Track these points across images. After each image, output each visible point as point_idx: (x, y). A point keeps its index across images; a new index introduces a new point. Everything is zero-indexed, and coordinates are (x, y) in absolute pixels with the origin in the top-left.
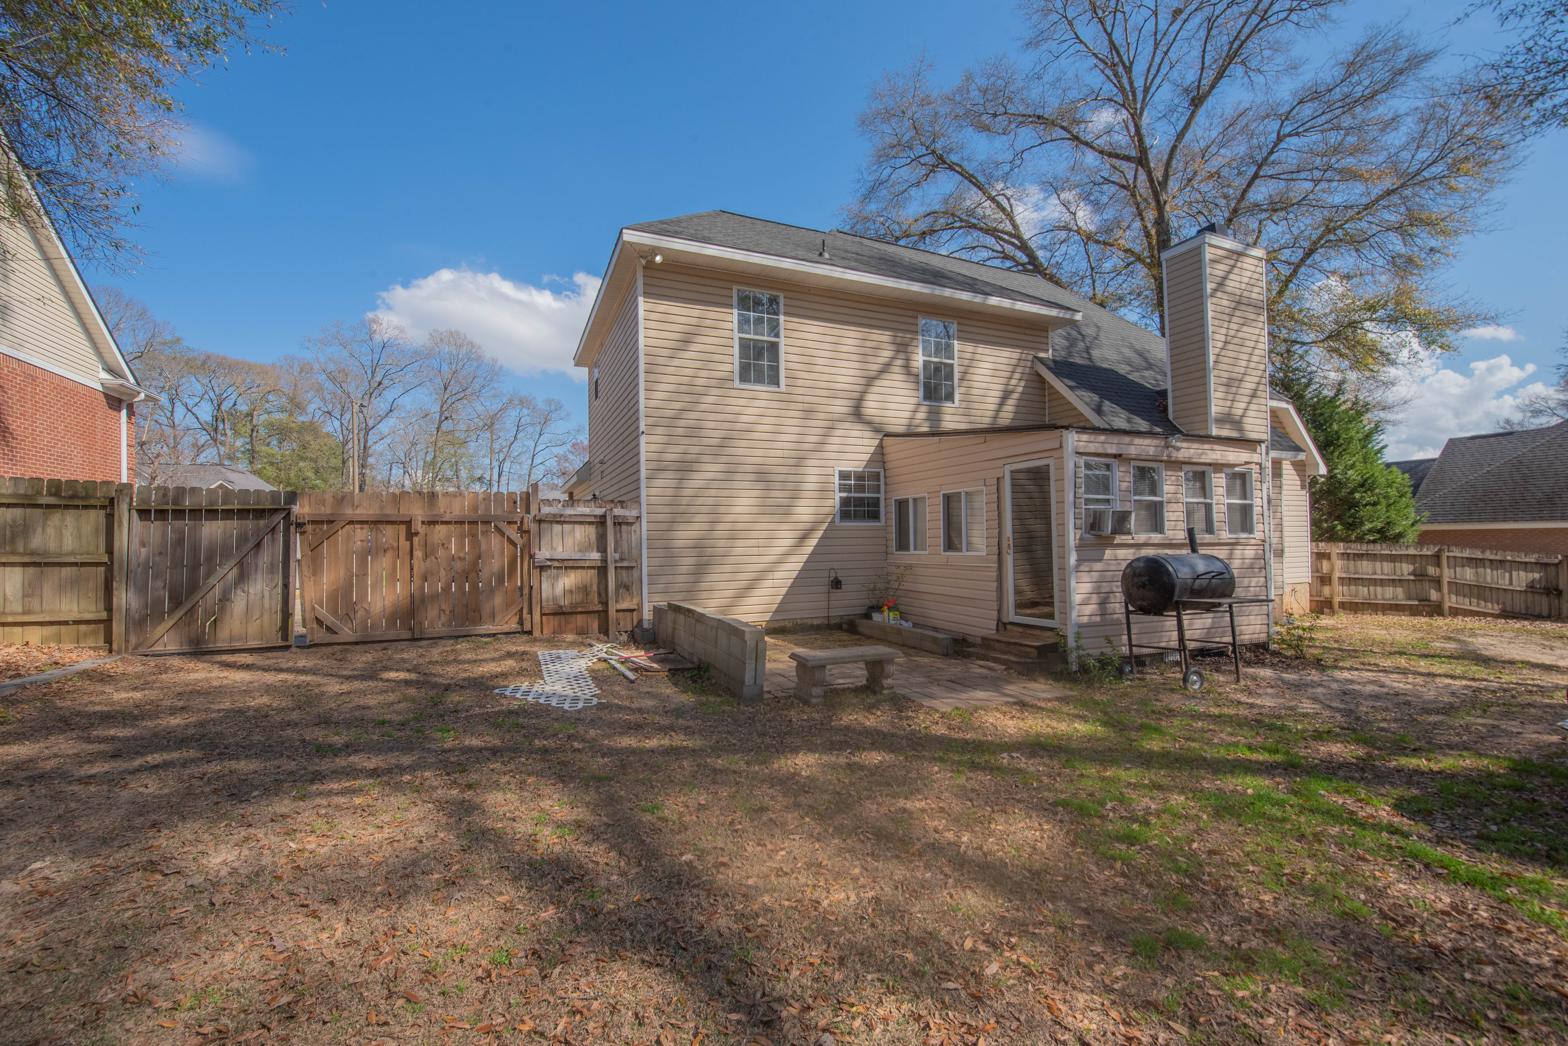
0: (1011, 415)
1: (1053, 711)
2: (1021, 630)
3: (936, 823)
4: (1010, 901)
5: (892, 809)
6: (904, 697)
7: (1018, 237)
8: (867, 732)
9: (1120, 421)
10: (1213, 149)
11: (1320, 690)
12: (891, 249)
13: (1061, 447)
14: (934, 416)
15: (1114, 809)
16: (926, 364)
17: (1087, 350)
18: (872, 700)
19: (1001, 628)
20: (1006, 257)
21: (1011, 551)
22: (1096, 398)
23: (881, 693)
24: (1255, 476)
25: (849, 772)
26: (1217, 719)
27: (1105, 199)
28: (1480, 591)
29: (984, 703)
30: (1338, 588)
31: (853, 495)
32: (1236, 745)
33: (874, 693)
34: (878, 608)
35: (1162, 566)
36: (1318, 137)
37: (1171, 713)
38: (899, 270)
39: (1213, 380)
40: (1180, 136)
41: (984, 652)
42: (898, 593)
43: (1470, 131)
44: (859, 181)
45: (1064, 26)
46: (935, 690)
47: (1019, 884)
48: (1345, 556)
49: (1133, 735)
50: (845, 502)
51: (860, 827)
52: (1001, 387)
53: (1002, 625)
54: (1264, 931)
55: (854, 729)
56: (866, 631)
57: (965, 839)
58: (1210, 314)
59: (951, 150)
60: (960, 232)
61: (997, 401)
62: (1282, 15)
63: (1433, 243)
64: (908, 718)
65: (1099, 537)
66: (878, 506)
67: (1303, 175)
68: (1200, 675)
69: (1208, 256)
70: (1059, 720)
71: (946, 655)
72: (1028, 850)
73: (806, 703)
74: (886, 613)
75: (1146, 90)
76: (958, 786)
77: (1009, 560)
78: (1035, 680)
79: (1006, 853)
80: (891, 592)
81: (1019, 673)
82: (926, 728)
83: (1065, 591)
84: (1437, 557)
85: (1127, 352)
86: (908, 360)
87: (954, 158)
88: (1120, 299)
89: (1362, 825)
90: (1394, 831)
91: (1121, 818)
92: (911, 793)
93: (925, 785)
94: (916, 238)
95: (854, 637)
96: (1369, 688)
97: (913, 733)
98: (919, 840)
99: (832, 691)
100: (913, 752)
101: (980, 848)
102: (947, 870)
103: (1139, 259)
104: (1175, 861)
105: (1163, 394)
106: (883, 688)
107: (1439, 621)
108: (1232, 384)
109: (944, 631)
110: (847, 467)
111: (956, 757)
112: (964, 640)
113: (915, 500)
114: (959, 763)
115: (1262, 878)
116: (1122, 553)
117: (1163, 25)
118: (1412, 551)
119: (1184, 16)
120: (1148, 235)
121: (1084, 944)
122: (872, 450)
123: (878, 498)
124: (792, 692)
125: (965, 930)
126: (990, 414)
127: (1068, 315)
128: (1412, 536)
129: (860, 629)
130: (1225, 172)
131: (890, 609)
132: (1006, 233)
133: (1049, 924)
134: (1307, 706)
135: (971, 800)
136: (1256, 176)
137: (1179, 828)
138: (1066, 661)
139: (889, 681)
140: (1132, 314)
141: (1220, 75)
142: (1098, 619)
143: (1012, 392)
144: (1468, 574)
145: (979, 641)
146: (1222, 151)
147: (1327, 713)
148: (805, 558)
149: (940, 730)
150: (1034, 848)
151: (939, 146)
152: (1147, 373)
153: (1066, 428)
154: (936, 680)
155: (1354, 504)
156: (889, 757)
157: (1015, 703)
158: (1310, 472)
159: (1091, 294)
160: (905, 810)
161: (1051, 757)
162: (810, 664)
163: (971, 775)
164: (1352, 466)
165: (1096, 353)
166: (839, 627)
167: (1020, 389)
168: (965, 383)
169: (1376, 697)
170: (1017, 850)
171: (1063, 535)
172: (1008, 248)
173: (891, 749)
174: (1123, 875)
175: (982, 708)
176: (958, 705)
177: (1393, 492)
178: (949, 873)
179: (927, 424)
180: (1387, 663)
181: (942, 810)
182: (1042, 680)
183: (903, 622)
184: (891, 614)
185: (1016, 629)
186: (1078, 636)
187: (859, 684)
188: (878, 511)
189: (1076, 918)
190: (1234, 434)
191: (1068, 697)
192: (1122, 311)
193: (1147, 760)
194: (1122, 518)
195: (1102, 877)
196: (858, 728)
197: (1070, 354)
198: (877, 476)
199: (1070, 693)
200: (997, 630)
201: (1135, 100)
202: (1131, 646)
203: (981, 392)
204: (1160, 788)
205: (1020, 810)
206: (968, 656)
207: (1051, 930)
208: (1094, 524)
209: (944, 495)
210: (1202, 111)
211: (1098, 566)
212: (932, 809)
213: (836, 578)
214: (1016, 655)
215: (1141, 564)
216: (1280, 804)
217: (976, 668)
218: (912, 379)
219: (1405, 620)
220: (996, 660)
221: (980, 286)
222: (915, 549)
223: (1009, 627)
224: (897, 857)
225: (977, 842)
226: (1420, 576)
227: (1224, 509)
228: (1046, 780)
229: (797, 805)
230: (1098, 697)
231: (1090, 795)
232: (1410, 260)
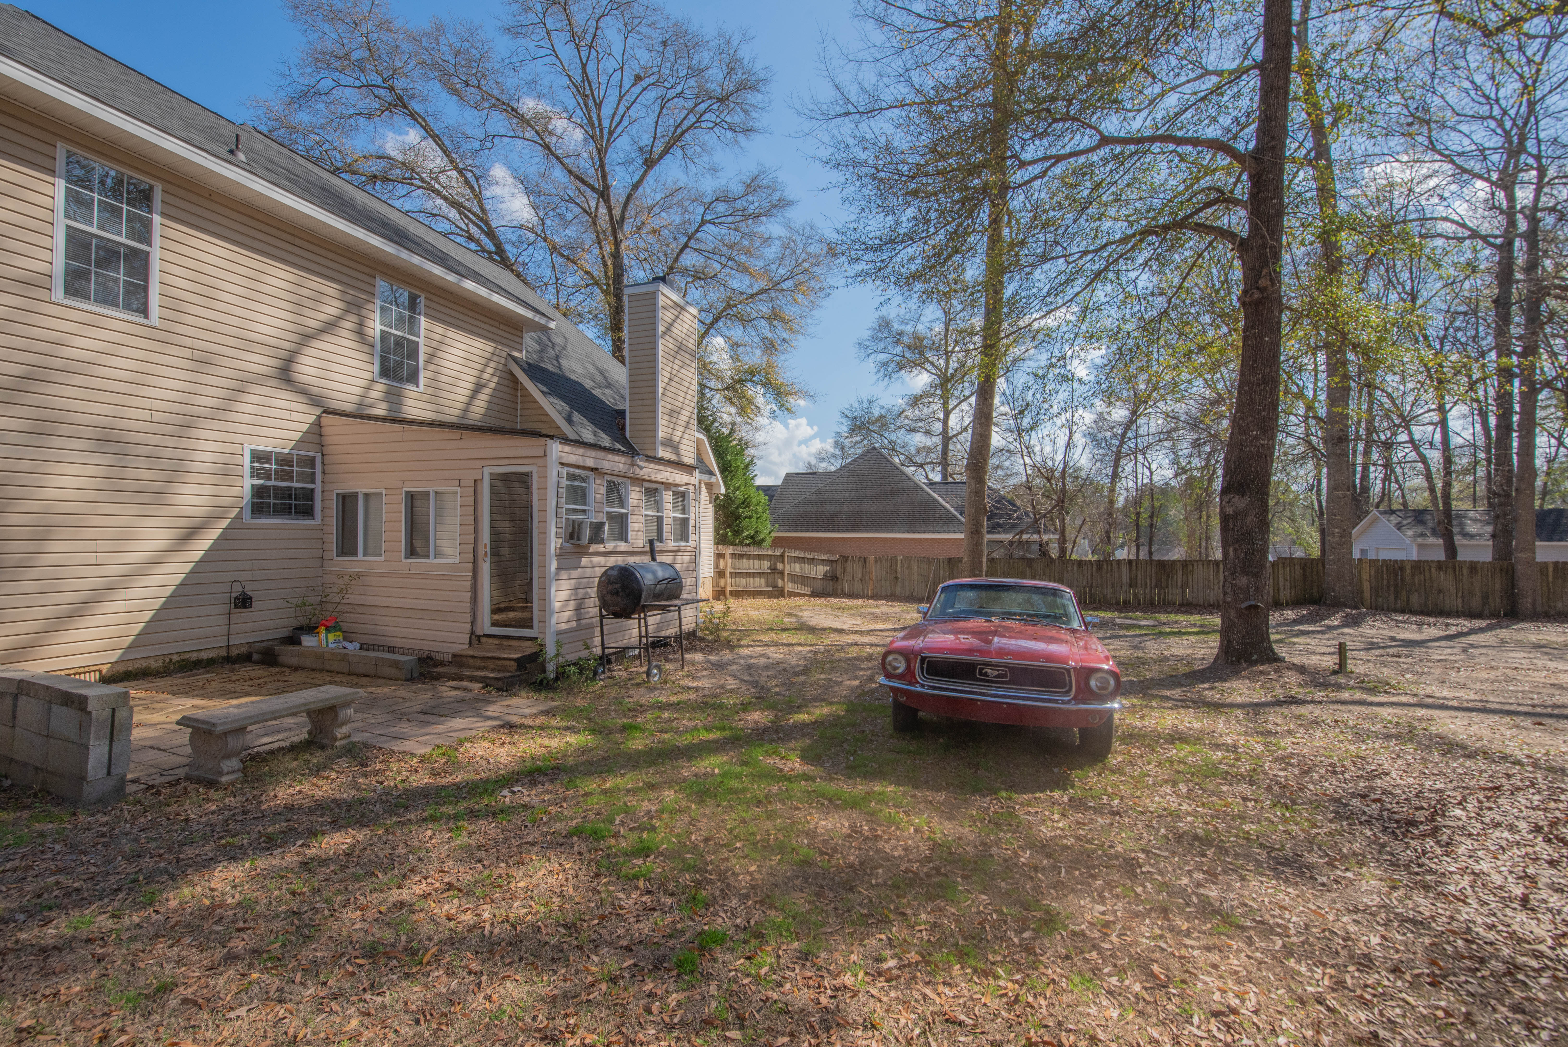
0: (483, 411)
1: (542, 728)
2: (497, 641)
3: (447, 906)
4: (555, 972)
5: (383, 909)
6: (366, 745)
7: (487, 223)
8: (320, 807)
9: (588, 433)
10: (657, 210)
11: (735, 667)
12: (335, 181)
13: (545, 455)
14: (394, 397)
15: (622, 823)
16: (384, 336)
17: (557, 358)
18: (317, 758)
19: (475, 641)
20: (470, 238)
21: (488, 559)
22: (567, 408)
23: (332, 747)
24: (692, 495)
25: (305, 875)
26: (675, 706)
27: (569, 216)
28: (801, 579)
29: (468, 734)
30: (729, 580)
31: (273, 483)
32: (695, 728)
33: (323, 748)
34: (311, 629)
35: (633, 574)
36: (724, 231)
37: (642, 709)
38: (352, 213)
39: (660, 409)
40: (636, 186)
41: (456, 670)
42: (340, 608)
43: (806, 265)
44: (284, 76)
45: (542, 32)
46: (404, 727)
47: (558, 948)
48: (734, 556)
49: (618, 737)
50: (259, 492)
51: (343, 954)
52: (473, 379)
53: (475, 638)
54: (761, 902)
55: (301, 807)
56: (294, 661)
57: (486, 915)
58: (661, 353)
59: (413, 97)
60: (420, 191)
61: (468, 393)
62: (710, 125)
63: (785, 336)
64: (376, 773)
65: (577, 546)
66: (312, 500)
67: (717, 257)
68: (658, 667)
69: (661, 303)
70: (551, 737)
71: (411, 679)
72: (556, 900)
73: (212, 784)
74: (323, 635)
75: (611, 133)
76: (461, 847)
77: (486, 568)
78: (515, 695)
79: (535, 914)
80: (330, 607)
81: (499, 690)
82: (403, 781)
83: (545, 599)
84: (782, 556)
85: (591, 368)
86: (361, 324)
87: (415, 106)
88: (580, 316)
89: (789, 779)
90: (807, 778)
91: (631, 830)
92: (404, 877)
93: (420, 859)
94: (364, 178)
95: (274, 670)
96: (763, 661)
97: (387, 792)
98: (430, 939)
99: (252, 758)
100: (394, 819)
101: (507, 920)
102: (474, 966)
103: (596, 283)
104: (684, 860)
105: (621, 413)
106: (336, 739)
107: (784, 602)
108: (673, 413)
109: (404, 651)
110: (263, 446)
111: (450, 810)
112: (430, 658)
113: (366, 495)
114: (456, 817)
115: (747, 851)
116: (596, 560)
117: (627, 83)
118: (770, 553)
119: (644, 84)
120: (605, 265)
121: (636, 988)
122: (305, 427)
123: (312, 490)
124: (181, 772)
125: (517, 1036)
126: (460, 406)
127: (543, 321)
128: (768, 542)
129: (282, 659)
130: (665, 232)
131: (328, 629)
132: (474, 214)
133: (600, 981)
134: (732, 684)
135: (480, 861)
136: (686, 246)
137: (679, 823)
138: (544, 671)
139: (345, 730)
140: (590, 331)
141: (666, 151)
142: (574, 624)
143: (484, 386)
144: (797, 568)
145: (450, 658)
146: (663, 214)
147: (744, 687)
148: (188, 567)
149: (423, 779)
150: (561, 896)
151: (399, 84)
152: (608, 391)
153: (551, 437)
154: (404, 714)
155: (738, 517)
156: (362, 835)
157: (502, 726)
158: (715, 491)
159: (555, 302)
160: (401, 905)
161: (552, 781)
162: (219, 729)
163: (473, 828)
164: (738, 488)
165: (564, 362)
166: (246, 658)
167: (492, 385)
168: (432, 367)
169: (767, 667)
170: (546, 905)
171: (544, 544)
172: (474, 230)
173: (362, 822)
174: (649, 892)
175: (467, 740)
176: (438, 742)
177: (760, 509)
178: (479, 968)
179: (384, 405)
180: (766, 638)
181: (450, 886)
182: (524, 694)
183: (347, 644)
184: (331, 637)
185: (491, 641)
186: (559, 644)
187: (296, 739)
188: (312, 507)
189: (623, 961)
190: (674, 458)
191: (552, 709)
192: (581, 327)
193: (635, 761)
194: (598, 528)
195: (631, 902)
196: (308, 804)
197: (541, 359)
198: (312, 462)
199: (554, 704)
200: (470, 644)
201: (602, 137)
202: (604, 648)
203: (450, 380)
204: (652, 787)
205: (537, 854)
206: (437, 677)
207: (604, 987)
208: (573, 534)
209: (407, 493)
210: (652, 173)
211: (575, 573)
212: (436, 890)
213: (243, 593)
214: (493, 670)
215: (615, 573)
216: (738, 776)
217: (448, 691)
218: (366, 348)
219: (766, 601)
220: (472, 679)
221: (451, 263)
222: (365, 555)
223: (483, 640)
224: (407, 976)
225: (501, 913)
226: (773, 569)
227: (671, 521)
228: (553, 809)
229: (231, 958)
230: (580, 703)
231: (598, 814)
232: (772, 343)
